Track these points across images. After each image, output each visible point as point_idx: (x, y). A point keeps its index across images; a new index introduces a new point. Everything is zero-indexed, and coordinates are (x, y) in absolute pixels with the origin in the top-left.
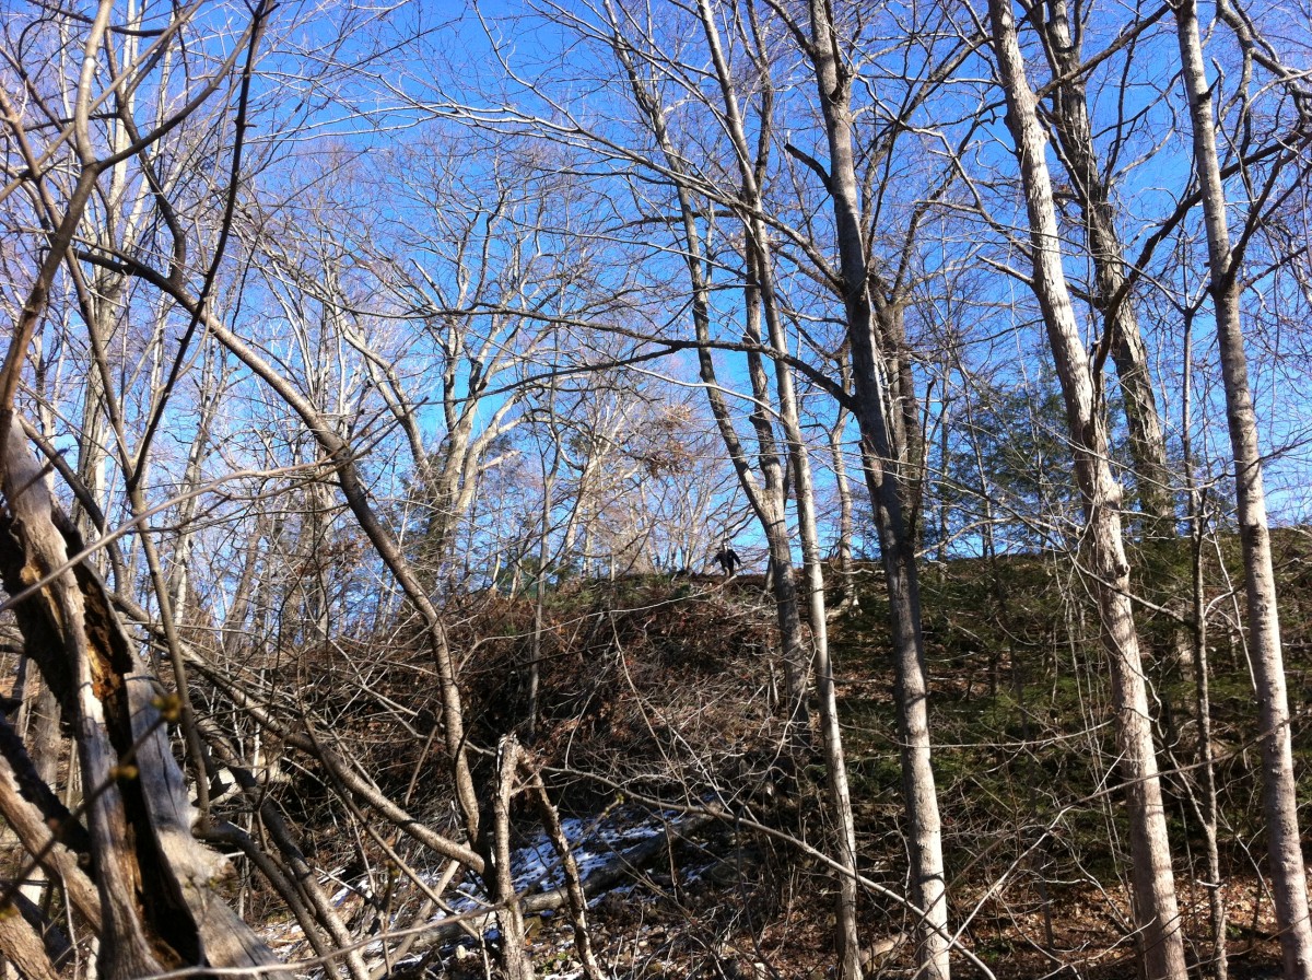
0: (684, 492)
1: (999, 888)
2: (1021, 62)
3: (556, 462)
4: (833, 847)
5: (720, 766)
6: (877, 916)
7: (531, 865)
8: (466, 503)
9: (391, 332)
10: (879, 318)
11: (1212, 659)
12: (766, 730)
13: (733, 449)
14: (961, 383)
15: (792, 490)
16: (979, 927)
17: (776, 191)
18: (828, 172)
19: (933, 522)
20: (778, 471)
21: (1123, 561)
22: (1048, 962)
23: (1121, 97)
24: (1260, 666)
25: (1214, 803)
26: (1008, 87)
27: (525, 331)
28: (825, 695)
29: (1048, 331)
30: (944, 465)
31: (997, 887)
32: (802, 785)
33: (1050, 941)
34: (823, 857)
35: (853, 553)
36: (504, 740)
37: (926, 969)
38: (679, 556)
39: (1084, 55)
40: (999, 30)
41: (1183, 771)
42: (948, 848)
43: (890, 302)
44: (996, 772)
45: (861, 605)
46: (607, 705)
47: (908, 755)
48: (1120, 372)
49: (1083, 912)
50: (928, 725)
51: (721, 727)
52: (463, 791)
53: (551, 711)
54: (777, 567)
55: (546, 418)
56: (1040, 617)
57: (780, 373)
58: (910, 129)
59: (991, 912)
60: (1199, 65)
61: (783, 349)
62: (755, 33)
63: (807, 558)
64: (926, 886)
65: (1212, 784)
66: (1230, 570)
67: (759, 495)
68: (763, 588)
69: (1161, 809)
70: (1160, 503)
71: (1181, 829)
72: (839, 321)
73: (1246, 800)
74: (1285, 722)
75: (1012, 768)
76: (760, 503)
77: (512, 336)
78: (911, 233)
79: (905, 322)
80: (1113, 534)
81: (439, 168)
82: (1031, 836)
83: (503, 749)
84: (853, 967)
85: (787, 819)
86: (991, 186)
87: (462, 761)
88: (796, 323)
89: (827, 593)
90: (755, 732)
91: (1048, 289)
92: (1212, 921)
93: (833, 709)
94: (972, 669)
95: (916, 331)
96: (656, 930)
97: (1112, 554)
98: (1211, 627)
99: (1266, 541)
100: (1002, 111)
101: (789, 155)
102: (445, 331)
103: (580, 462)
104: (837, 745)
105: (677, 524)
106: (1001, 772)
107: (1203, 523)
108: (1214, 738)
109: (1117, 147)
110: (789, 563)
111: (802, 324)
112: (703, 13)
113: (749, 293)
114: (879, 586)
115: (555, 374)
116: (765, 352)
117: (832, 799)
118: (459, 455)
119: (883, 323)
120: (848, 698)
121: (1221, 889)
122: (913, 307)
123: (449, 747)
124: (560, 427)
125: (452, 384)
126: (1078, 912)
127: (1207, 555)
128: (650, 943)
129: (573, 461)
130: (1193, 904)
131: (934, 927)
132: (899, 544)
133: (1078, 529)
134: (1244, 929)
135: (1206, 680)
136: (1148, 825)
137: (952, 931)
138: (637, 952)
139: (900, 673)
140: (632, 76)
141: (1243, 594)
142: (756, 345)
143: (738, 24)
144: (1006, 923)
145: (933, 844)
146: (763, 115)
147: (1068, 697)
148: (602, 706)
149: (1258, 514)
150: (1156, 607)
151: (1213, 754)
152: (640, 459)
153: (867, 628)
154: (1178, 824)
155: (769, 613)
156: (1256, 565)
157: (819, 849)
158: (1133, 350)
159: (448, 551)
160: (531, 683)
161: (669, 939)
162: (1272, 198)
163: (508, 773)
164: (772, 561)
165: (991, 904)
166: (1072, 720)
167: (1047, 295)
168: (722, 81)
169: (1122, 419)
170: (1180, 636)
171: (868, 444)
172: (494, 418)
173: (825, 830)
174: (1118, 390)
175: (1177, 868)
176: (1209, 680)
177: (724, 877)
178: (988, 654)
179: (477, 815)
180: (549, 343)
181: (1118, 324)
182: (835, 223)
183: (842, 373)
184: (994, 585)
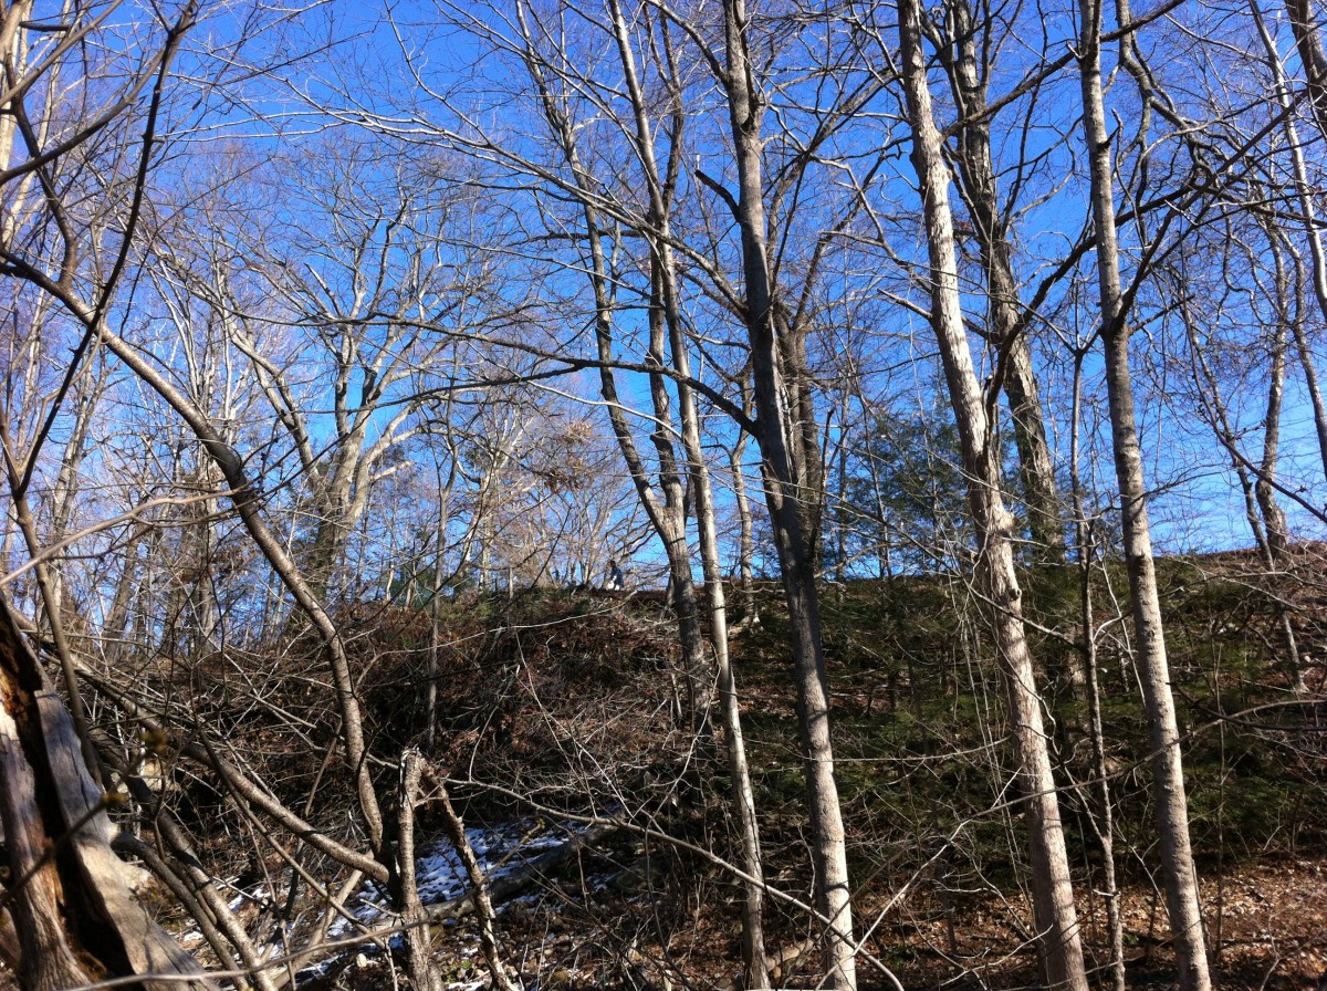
0: (582, 507)
1: (902, 896)
2: (928, 100)
3: (452, 475)
4: (738, 857)
5: (625, 777)
6: (782, 925)
7: (432, 874)
8: (358, 512)
9: (281, 337)
10: (782, 344)
11: (1103, 680)
12: (670, 743)
13: (634, 466)
14: (860, 410)
15: (692, 509)
16: (883, 935)
17: (684, 214)
18: (737, 200)
19: (831, 543)
20: (679, 490)
21: (1015, 585)
22: (951, 968)
23: (1024, 139)
24: (1150, 689)
25: (1110, 816)
26: (915, 124)
27: (423, 342)
28: (727, 709)
29: (944, 364)
30: (842, 488)
31: (901, 895)
32: (708, 797)
33: (954, 947)
34: (729, 866)
35: (754, 572)
36: (406, 753)
37: (833, 975)
38: (578, 571)
39: (989, 97)
40: (909, 69)
41: (1078, 787)
42: (852, 857)
43: (793, 329)
44: (898, 784)
45: (763, 622)
46: (508, 717)
47: (812, 769)
48: (1012, 405)
49: (985, 920)
50: (830, 739)
51: (625, 739)
52: (366, 802)
53: (450, 722)
54: (678, 585)
55: (443, 430)
56: (936, 636)
57: (683, 395)
58: (818, 161)
59: (895, 920)
60: (1100, 115)
61: (686, 372)
62: (668, 55)
63: (708, 576)
64: (831, 894)
65: (1107, 798)
66: (1119, 596)
67: (660, 513)
68: (664, 603)
69: (1059, 823)
70: (1049, 531)
71: (1079, 840)
72: (742, 346)
73: (1140, 813)
74: (1175, 742)
75: (913, 780)
76: (661, 520)
77: (409, 346)
78: (814, 263)
79: (807, 350)
80: (1005, 561)
81: (339, 173)
82: (933, 846)
83: (405, 762)
84: (760, 973)
85: (693, 830)
86: (894, 220)
87: (364, 773)
88: (699, 346)
89: (728, 609)
90: (659, 745)
91: (945, 324)
92: (1110, 929)
93: (736, 723)
94: (873, 685)
95: (817, 358)
96: (561, 938)
97: (1005, 578)
98: (1102, 650)
99: (1151, 570)
100: (908, 148)
101: (696, 179)
102: (339, 338)
103: (477, 475)
104: (741, 757)
105: (576, 538)
106: (902, 785)
107: (1091, 553)
108: (1108, 755)
109: (1018, 187)
110: (690, 579)
111: (706, 347)
112: (618, 33)
113: (653, 315)
114: (780, 604)
115: (452, 388)
116: (669, 374)
117: (737, 811)
118: (352, 464)
119: (785, 349)
120: (750, 713)
121: (1117, 897)
122: (815, 334)
123: (349, 759)
124: (456, 440)
125: (344, 392)
126: (980, 920)
127: (1096, 581)
128: (556, 951)
129: (469, 473)
130: (1091, 913)
131: (839, 935)
132: (799, 565)
133: (973, 554)
134: (1141, 937)
135: (1097, 701)
136: (1047, 837)
137: (858, 937)
138: (543, 959)
139: (802, 690)
140: (543, 90)
141: (1130, 619)
142: (659, 367)
143: (652, 45)
144: (909, 930)
145: (838, 855)
146: (674, 138)
147: (966, 714)
148: (503, 718)
149: (1144, 546)
150: (1048, 631)
151: (1107, 770)
152: (539, 474)
153: (767, 644)
154: (1075, 836)
155: (670, 629)
156: (1143, 593)
157: (725, 859)
158: (1025, 384)
159: (338, 562)
160: (428, 694)
161: (575, 947)
162: (1164, 246)
163: (411, 785)
164: (673, 577)
165: (894, 912)
166: (970, 736)
167: (944, 330)
168: (635, 101)
169: (1014, 451)
170: (1072, 658)
171: (768, 467)
172: (387, 429)
173: (731, 840)
174: (1011, 424)
175: (1075, 879)
176: (1101, 699)
177: (630, 886)
178: (887, 670)
179: (380, 826)
180: (447, 355)
181: (1012, 359)
182: (741, 248)
183: (743, 397)
184: (891, 605)
